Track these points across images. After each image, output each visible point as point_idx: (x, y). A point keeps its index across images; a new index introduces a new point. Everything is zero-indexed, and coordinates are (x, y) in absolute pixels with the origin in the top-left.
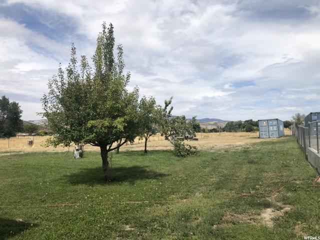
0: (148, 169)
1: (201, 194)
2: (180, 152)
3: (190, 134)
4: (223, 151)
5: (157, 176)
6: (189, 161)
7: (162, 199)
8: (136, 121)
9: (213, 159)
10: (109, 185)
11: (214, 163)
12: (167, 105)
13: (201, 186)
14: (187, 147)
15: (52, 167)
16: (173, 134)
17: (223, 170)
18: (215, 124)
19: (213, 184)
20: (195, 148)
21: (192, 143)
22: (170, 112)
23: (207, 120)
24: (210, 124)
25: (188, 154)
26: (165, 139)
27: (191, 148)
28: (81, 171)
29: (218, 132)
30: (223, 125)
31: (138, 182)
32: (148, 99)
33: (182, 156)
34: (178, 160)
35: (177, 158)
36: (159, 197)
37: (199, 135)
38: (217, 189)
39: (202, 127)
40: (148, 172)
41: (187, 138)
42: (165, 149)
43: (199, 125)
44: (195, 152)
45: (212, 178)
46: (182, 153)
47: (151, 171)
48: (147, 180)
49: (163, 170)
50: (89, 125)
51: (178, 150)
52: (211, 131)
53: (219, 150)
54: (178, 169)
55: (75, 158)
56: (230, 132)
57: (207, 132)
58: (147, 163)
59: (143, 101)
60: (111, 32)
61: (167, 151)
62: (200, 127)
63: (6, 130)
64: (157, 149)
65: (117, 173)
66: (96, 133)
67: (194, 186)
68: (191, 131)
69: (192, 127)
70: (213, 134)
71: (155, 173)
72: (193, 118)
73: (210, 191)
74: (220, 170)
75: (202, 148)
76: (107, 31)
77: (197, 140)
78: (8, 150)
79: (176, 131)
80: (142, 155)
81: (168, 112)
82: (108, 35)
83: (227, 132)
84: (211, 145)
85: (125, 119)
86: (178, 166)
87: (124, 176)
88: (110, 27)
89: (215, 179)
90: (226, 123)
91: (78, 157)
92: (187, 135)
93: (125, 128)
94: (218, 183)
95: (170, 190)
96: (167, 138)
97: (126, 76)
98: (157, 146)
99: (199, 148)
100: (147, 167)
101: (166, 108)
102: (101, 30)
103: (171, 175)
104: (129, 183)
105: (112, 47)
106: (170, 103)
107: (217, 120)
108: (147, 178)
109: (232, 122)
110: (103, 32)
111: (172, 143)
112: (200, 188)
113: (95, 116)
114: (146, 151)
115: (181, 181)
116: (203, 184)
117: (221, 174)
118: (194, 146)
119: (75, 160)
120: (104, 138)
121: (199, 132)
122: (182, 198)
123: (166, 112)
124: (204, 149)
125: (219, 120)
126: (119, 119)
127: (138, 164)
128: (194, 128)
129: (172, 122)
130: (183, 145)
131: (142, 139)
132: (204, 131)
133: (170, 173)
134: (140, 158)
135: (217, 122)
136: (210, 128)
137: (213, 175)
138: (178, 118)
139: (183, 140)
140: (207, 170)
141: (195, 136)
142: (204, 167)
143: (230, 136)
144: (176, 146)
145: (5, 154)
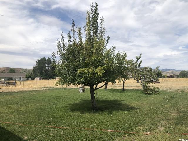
0: (123, 103)
1: (163, 128)
2: (147, 91)
3: (154, 78)
4: (179, 92)
5: (129, 108)
6: (153, 98)
7: (130, 130)
8: (112, 69)
9: (172, 97)
10: (94, 113)
11: (173, 100)
12: (138, 59)
13: (163, 120)
14: (152, 88)
15: (65, 98)
16: (142, 79)
17: (181, 107)
18: (172, 72)
19: (173, 119)
20: (158, 88)
21: (156, 85)
22: (140, 64)
23: (167, 70)
24: (168, 73)
25: (153, 93)
26: (137, 82)
27: (155, 89)
28: (80, 102)
29: (174, 77)
30: (178, 74)
31: (114, 112)
32: (121, 54)
33: (148, 94)
34: (146, 97)
35: (145, 95)
36: (128, 127)
37: (160, 80)
38: (177, 124)
39: (163, 74)
40: (123, 105)
41: (152, 82)
42: (137, 88)
43: (161, 73)
44: (158, 92)
45: (172, 113)
46: (148, 92)
47: (125, 105)
48: (121, 112)
49: (134, 104)
50: (79, 72)
51: (146, 90)
52: (169, 77)
53: (176, 91)
54: (145, 104)
55: (80, 92)
56: (183, 78)
57: (166, 78)
58: (123, 98)
59: (118, 55)
60: (96, 9)
61: (138, 90)
62: (162, 74)
63: (50, 75)
64: (132, 88)
65: (102, 105)
66: (84, 77)
67: (156, 119)
68: (155, 77)
69: (156, 74)
70: (171, 79)
71: (128, 106)
72: (157, 68)
73: (171, 125)
74: (178, 106)
75: (163, 88)
76: (93, 8)
77: (159, 83)
78: (48, 86)
79: (144, 77)
80: (121, 92)
81: (138, 64)
82: (94, 11)
83: (180, 78)
84: (170, 87)
85: (104, 68)
86: (145, 101)
87: (106, 107)
88: (95, 6)
89: (174, 114)
90: (180, 72)
91: (82, 91)
92: (152, 79)
93: (103, 74)
94: (178, 119)
95: (137, 122)
96: (138, 82)
97: (106, 39)
98: (132, 87)
99: (161, 89)
100: (123, 101)
101: (137, 61)
102: (90, 8)
103: (139, 108)
104: (108, 113)
105: (97, 19)
106: (140, 58)
107: (173, 70)
108: (122, 110)
109: (184, 71)
110: (91, 10)
111: (141, 85)
112: (162, 122)
113: (84, 66)
114: (123, 90)
115: (146, 114)
116: (164, 118)
117: (179, 110)
118: (157, 87)
119: (79, 94)
120: (90, 81)
121: (161, 78)
122: (146, 130)
123: (137, 64)
124: (165, 89)
125: (175, 70)
126: (99, 68)
127: (117, 98)
128: (157, 75)
129: (141, 71)
130: (149, 86)
131: (121, 82)
132: (164, 77)
133: (138, 107)
134: (119, 94)
135: (173, 71)
136: (168, 75)
137: (172, 110)
138: (146, 68)
139: (149, 83)
140: (167, 106)
141: (158, 80)
142: (165, 104)
143: (183, 80)
144: (144, 87)
145: (46, 89)
